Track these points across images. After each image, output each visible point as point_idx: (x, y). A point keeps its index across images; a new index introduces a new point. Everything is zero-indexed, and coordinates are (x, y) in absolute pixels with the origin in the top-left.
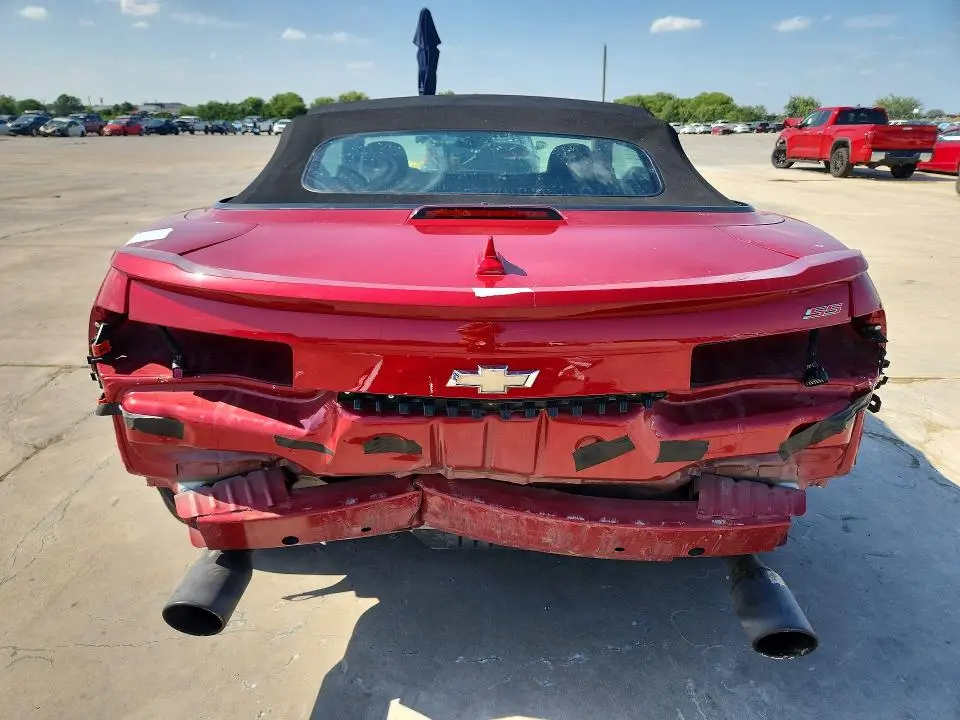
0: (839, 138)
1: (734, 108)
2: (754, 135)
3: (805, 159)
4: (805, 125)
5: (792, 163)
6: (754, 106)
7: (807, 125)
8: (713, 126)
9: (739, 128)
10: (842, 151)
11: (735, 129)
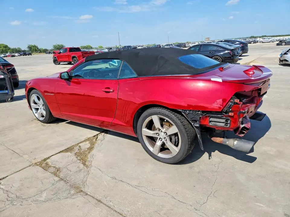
0: (73, 55)
1: (9, 49)
2: (22, 56)
3: (64, 62)
4: (60, 53)
5: (60, 63)
6: (17, 48)
7: (61, 53)
8: (7, 54)
9: (16, 55)
10: (75, 59)
11: (15, 55)
